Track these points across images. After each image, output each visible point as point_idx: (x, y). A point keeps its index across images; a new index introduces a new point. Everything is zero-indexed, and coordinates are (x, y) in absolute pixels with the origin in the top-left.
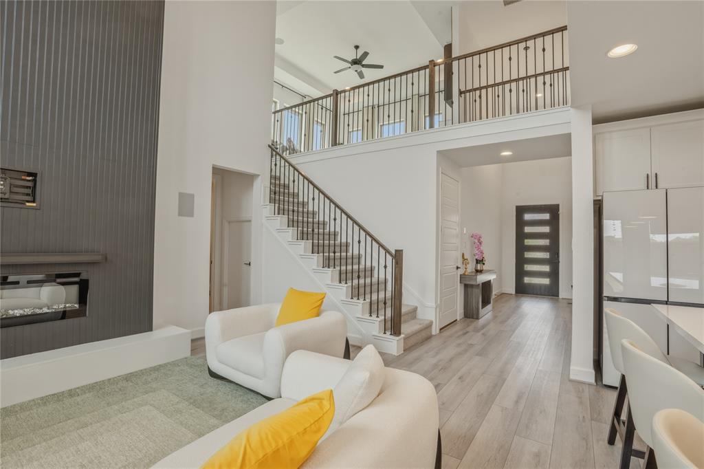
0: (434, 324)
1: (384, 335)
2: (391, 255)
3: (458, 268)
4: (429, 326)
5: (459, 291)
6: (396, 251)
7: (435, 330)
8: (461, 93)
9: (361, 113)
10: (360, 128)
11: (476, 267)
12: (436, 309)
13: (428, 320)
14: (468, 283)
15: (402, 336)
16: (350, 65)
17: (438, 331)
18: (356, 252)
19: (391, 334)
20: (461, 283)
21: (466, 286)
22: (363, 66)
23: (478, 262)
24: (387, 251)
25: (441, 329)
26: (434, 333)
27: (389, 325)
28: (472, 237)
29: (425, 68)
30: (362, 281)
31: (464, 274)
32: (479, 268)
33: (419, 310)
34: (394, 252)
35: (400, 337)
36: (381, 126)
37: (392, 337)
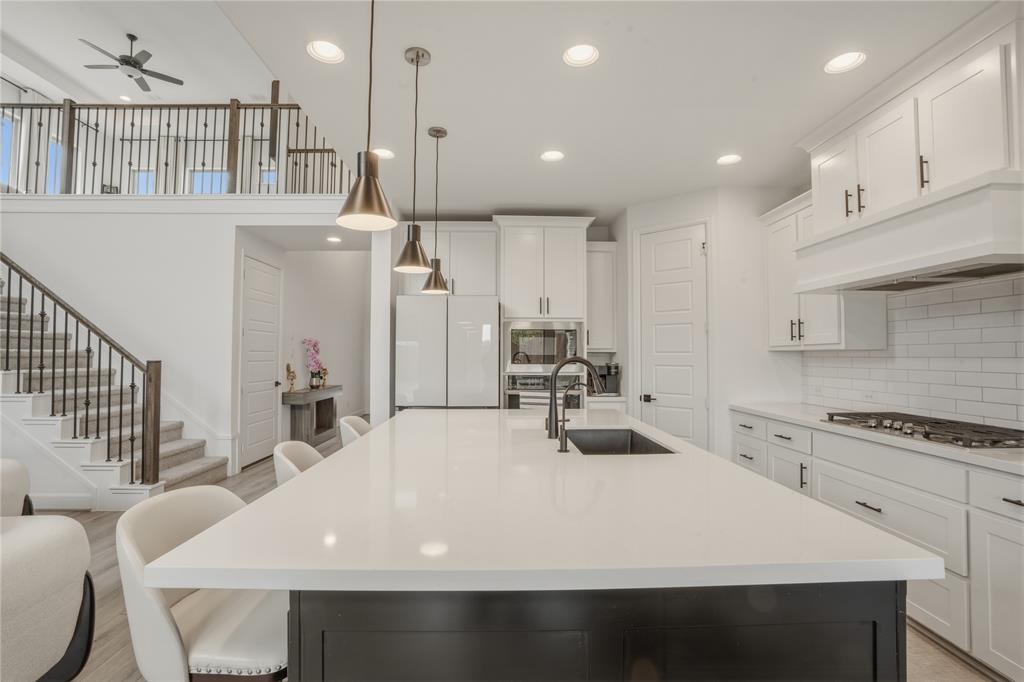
0: (230, 462)
1: (132, 486)
2: (142, 369)
3: (277, 384)
4: (223, 464)
5: (280, 416)
6: (149, 362)
7: (233, 469)
8: (289, 151)
9: (154, 145)
10: (153, 167)
11: (311, 381)
12: (233, 440)
13: (217, 457)
14: (294, 403)
15: (161, 483)
16: (117, 63)
17: (237, 470)
18: (105, 366)
19: (142, 483)
20: (283, 403)
21: (293, 408)
22: (145, 72)
23: (313, 375)
24: (135, 363)
25: (243, 468)
26: (229, 474)
27: (138, 471)
28: (304, 343)
29: (225, 107)
30: (93, 412)
31: (289, 392)
32: (314, 384)
33: (208, 445)
34: (145, 364)
35: (157, 484)
36: (191, 171)
37: (144, 487)
